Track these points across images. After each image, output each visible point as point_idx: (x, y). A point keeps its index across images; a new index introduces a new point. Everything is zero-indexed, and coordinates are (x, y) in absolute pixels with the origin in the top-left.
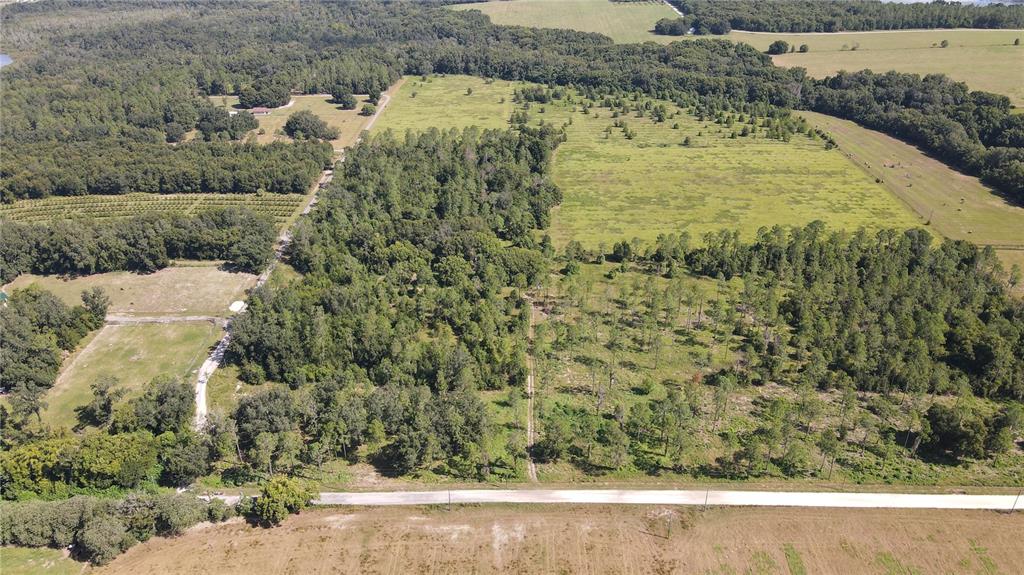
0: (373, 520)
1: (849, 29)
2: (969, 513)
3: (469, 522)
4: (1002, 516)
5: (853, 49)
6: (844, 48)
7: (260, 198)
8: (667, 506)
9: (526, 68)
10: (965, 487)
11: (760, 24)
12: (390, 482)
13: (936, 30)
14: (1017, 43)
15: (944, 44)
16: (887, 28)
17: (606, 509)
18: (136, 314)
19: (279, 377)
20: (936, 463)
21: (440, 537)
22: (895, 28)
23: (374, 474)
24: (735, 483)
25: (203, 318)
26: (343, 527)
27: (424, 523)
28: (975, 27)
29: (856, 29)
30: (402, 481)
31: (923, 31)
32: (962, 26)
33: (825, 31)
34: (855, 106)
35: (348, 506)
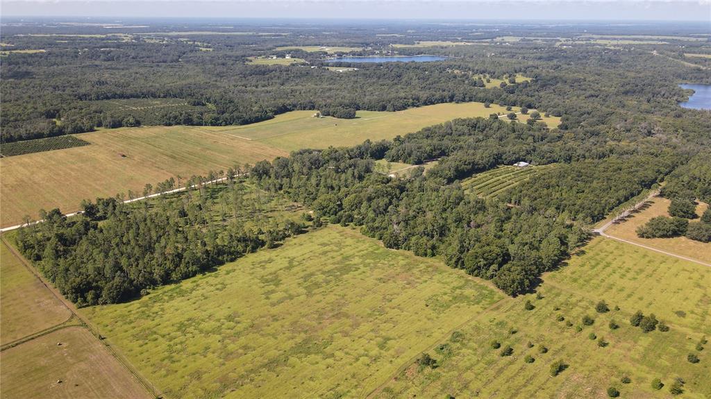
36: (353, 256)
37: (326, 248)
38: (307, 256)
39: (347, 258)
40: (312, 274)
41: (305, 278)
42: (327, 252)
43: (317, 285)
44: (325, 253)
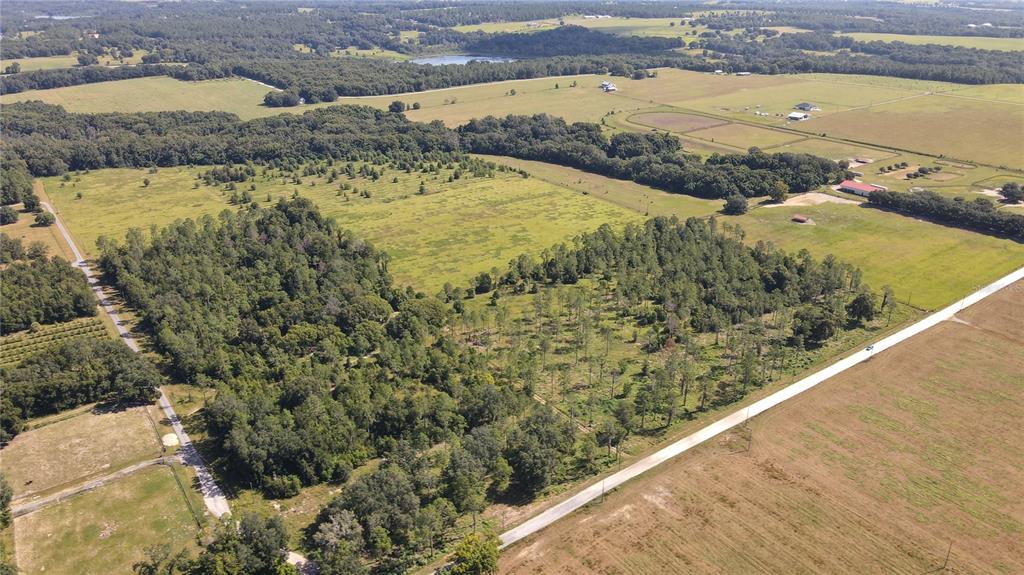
0: (557, 537)
1: (432, 88)
2: (855, 367)
3: (625, 502)
4: (869, 363)
5: (453, 103)
6: (446, 103)
7: (36, 335)
8: (724, 432)
9: (184, 152)
10: (841, 354)
11: (361, 90)
12: (530, 508)
13: (493, 83)
14: (557, 86)
15: (513, 93)
16: (459, 85)
17: (694, 451)
18: (43, 493)
19: (316, 478)
20: (814, 349)
21: (620, 522)
22: (465, 84)
23: (510, 509)
24: (740, 403)
25: (143, 464)
26: (541, 554)
27: (596, 520)
28: (518, 79)
29: (437, 87)
30: (540, 502)
31: (485, 84)
32: (509, 79)
33: (416, 91)
34: (506, 144)
35: (523, 540)
36: (425, 255)
37: (453, 265)
38: (479, 258)
39: (434, 254)
40: (477, 242)
41: (486, 239)
42: (453, 262)
43: (476, 233)
44: (455, 261)
